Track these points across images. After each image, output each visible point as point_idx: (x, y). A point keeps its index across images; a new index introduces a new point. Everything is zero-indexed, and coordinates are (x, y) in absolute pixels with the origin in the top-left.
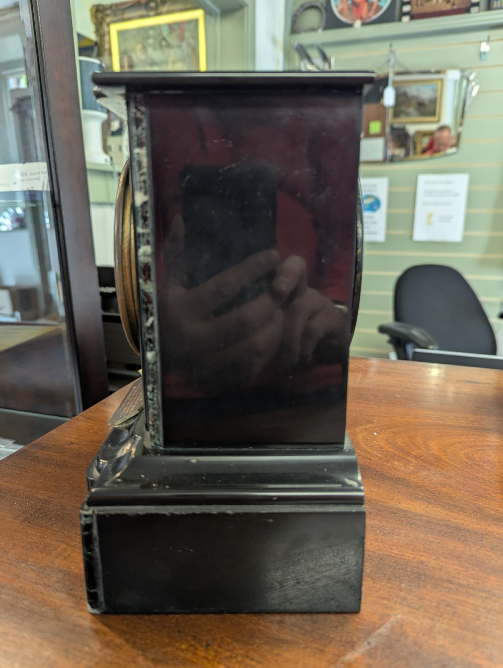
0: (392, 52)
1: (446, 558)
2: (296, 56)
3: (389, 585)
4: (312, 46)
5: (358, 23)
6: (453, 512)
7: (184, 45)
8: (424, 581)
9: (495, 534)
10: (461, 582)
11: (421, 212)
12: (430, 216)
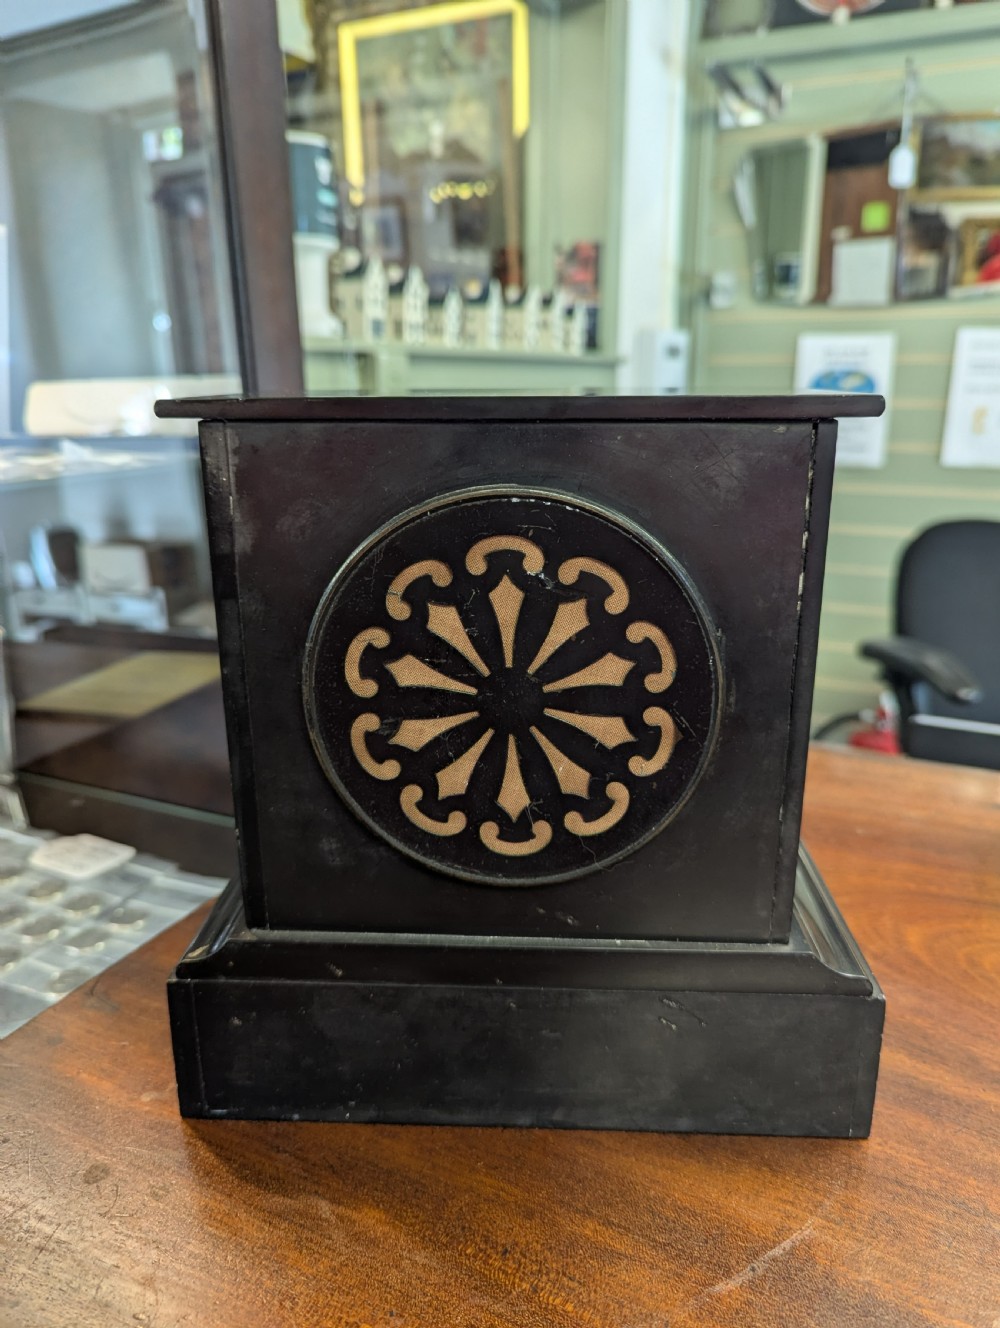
0: (912, 74)
1: (899, 1142)
2: (710, 87)
3: (798, 1181)
4: (743, 64)
5: (841, 15)
6: (924, 1062)
7: (485, 65)
8: (855, 1179)
9: (992, 1107)
10: (918, 1184)
11: (961, 405)
12: (980, 415)
